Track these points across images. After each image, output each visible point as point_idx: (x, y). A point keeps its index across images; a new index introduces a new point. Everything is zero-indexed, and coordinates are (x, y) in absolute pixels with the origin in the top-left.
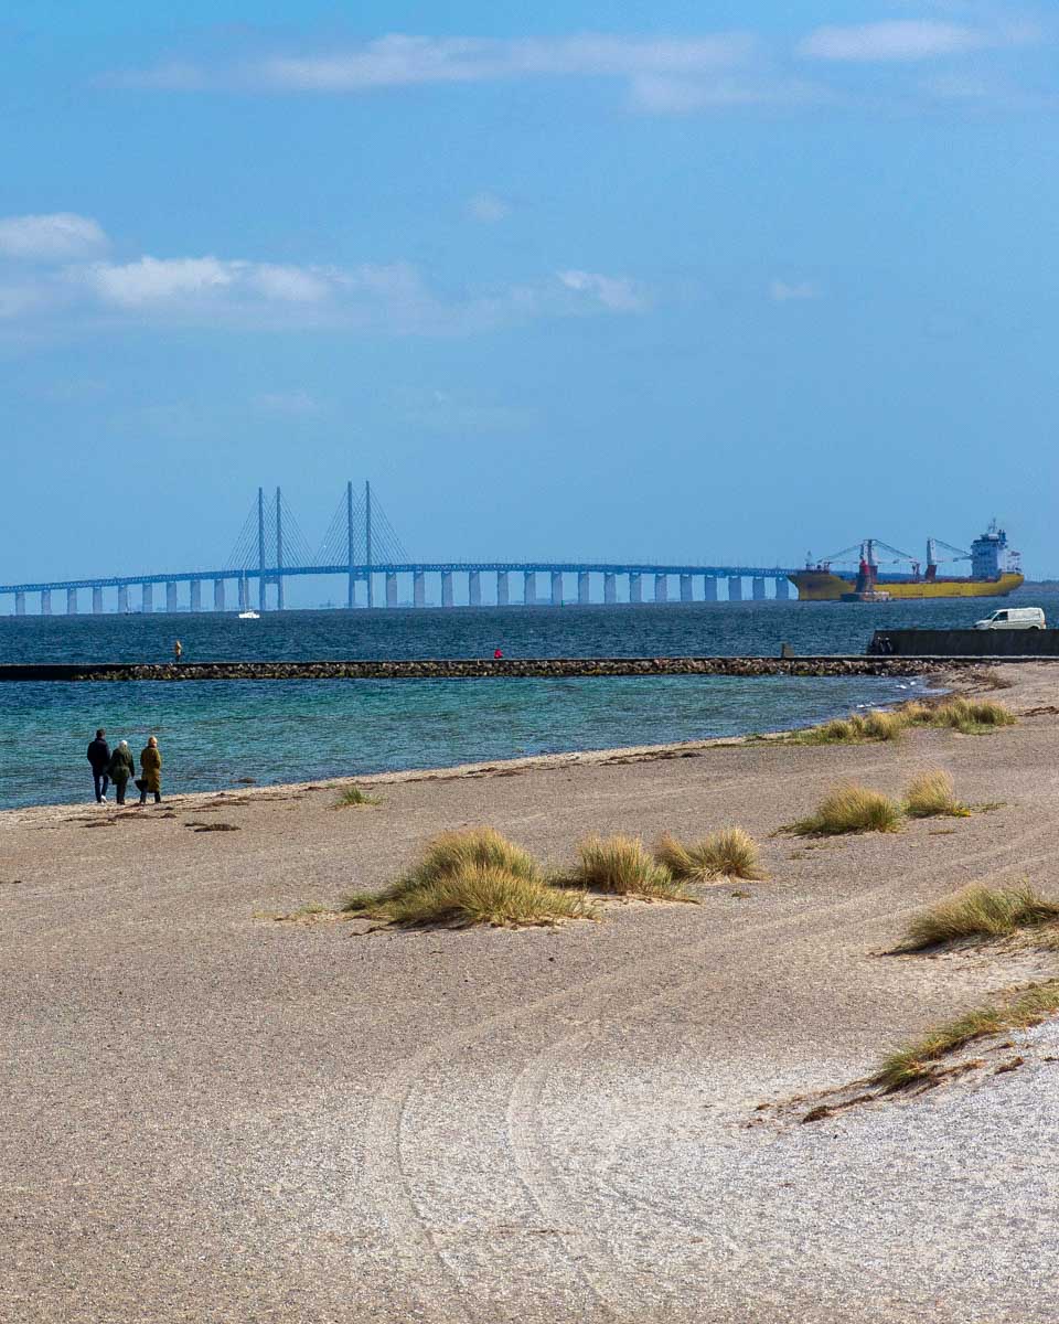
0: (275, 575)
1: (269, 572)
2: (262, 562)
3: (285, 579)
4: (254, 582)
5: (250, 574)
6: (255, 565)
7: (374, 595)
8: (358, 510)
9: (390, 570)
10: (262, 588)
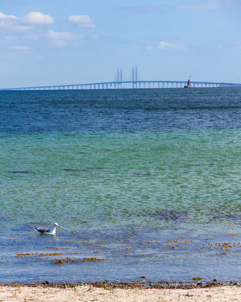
0: (121, 83)
1: (119, 82)
2: (118, 81)
3: (122, 84)
4: (117, 84)
5: (117, 82)
6: (117, 81)
7: (137, 86)
8: (135, 72)
9: (140, 82)
10: (118, 85)
